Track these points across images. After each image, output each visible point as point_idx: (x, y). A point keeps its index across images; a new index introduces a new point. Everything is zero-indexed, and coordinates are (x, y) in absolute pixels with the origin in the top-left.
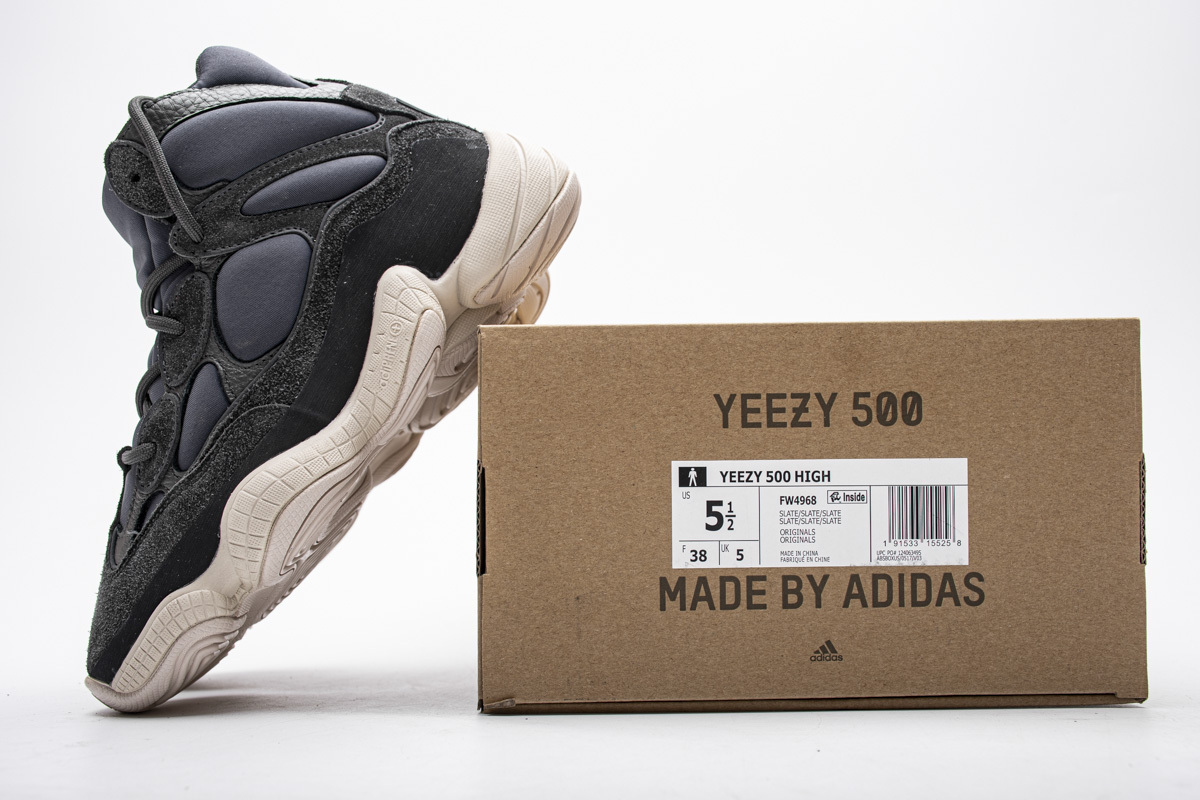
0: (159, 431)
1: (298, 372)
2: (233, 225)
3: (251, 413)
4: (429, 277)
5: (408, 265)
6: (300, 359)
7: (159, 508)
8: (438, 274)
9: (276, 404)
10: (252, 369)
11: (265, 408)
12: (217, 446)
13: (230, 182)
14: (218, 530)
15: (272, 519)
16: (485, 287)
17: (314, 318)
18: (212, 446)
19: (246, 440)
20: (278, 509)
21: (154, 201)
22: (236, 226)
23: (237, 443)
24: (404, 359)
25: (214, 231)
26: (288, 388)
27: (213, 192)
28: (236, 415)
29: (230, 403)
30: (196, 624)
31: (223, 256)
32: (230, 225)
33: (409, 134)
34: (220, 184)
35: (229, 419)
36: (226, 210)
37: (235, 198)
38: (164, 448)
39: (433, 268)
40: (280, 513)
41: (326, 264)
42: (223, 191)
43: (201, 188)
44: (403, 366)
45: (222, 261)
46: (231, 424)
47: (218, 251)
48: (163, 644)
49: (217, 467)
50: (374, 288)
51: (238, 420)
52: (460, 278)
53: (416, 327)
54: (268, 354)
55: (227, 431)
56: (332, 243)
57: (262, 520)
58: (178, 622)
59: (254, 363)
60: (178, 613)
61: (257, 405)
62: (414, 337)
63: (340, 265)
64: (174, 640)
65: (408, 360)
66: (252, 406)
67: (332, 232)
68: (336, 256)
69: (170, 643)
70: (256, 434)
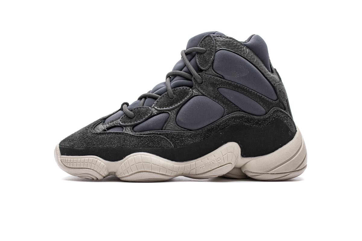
0: (139, 115)
1: (185, 142)
2: (212, 89)
3: (164, 138)
4: (241, 154)
5: (240, 146)
6: (189, 139)
7: (118, 133)
8: (244, 156)
9: (172, 143)
10: (177, 128)
11: (168, 141)
12: (148, 136)
13: (224, 79)
14: (125, 156)
15: (139, 171)
16: (251, 172)
17: (204, 133)
18: (146, 134)
19: (155, 143)
20: (143, 170)
21: (202, 62)
22: (212, 90)
23: (153, 141)
24: (212, 169)
25: (206, 85)
26: (179, 143)
27: (217, 76)
28: (160, 134)
29: (162, 129)
30: (95, 171)
31: (201, 93)
32: (211, 89)
33: (279, 114)
34: (221, 76)
35: (158, 133)
36: (215, 84)
37: (220, 84)
38: (136, 120)
39: (245, 154)
40: (143, 172)
41: (222, 124)
42: (220, 79)
43: (216, 72)
44: (210, 169)
45: (200, 94)
46: (157, 135)
47: (201, 91)
48: (83, 165)
49: (142, 141)
50: (226, 143)
51: (159, 136)
52: (247, 163)
53: (224, 165)
54: (184, 129)
55: (154, 136)
56: (229, 121)
57: (137, 168)
58: (92, 165)
59: (179, 127)
60: (94, 163)
61: (167, 138)
62: (221, 166)
63: (225, 128)
64: (86, 167)
65: (213, 170)
66: (166, 137)
67: (232, 118)
68: (227, 125)
69: (85, 167)
70: (159, 145)
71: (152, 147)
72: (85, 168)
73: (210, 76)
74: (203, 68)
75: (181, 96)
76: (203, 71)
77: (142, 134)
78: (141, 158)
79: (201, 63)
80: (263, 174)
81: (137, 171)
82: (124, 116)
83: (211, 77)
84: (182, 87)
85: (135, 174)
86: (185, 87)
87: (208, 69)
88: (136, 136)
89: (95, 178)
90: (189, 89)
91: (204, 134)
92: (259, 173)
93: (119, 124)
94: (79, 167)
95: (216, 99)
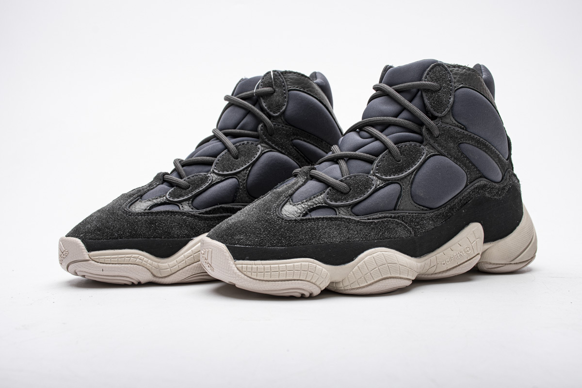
0: (358, 188)
1: (426, 227)
3: (401, 223)
4: (484, 240)
5: (483, 228)
6: (431, 222)
9: (411, 230)
10: (413, 206)
11: (407, 227)
12: (379, 222)
13: (466, 130)
14: (356, 256)
15: (384, 277)
16: (490, 263)
18: (377, 219)
19: (392, 232)
20: (389, 275)
21: (436, 104)
22: (453, 147)
25: (445, 140)
26: (419, 229)
27: (458, 126)
28: (394, 218)
29: (396, 210)
30: (312, 283)
31: (438, 151)
32: (452, 145)
34: (463, 127)
35: (391, 216)
36: (456, 138)
37: (462, 137)
38: (354, 197)
40: (388, 278)
42: (462, 130)
43: (456, 120)
45: (436, 153)
46: (391, 219)
47: (439, 148)
48: (292, 275)
49: (373, 230)
50: (467, 224)
51: (394, 221)
52: (486, 252)
53: (473, 257)
54: (422, 208)
55: (387, 220)
56: (473, 192)
57: (381, 273)
58: (309, 274)
59: (416, 205)
60: (312, 271)
61: (405, 222)
62: (470, 260)
63: (467, 203)
64: (298, 278)
65: (459, 265)
66: (403, 221)
67: (476, 188)
68: (470, 198)
69: (295, 278)
70: (397, 234)
71: (389, 239)
72: (295, 280)
73: (448, 126)
74: (437, 114)
75: (413, 157)
76: (438, 119)
77: (370, 217)
78: (383, 257)
79: (434, 106)
80: (505, 264)
81: (381, 278)
82: (330, 190)
83: (450, 128)
84: (408, 143)
85: (378, 284)
86: (413, 144)
87: (445, 115)
88: (364, 222)
89: (307, 294)
90: (420, 146)
91: (446, 213)
92: (500, 264)
93: (326, 203)
94: (284, 278)
95: (457, 160)
